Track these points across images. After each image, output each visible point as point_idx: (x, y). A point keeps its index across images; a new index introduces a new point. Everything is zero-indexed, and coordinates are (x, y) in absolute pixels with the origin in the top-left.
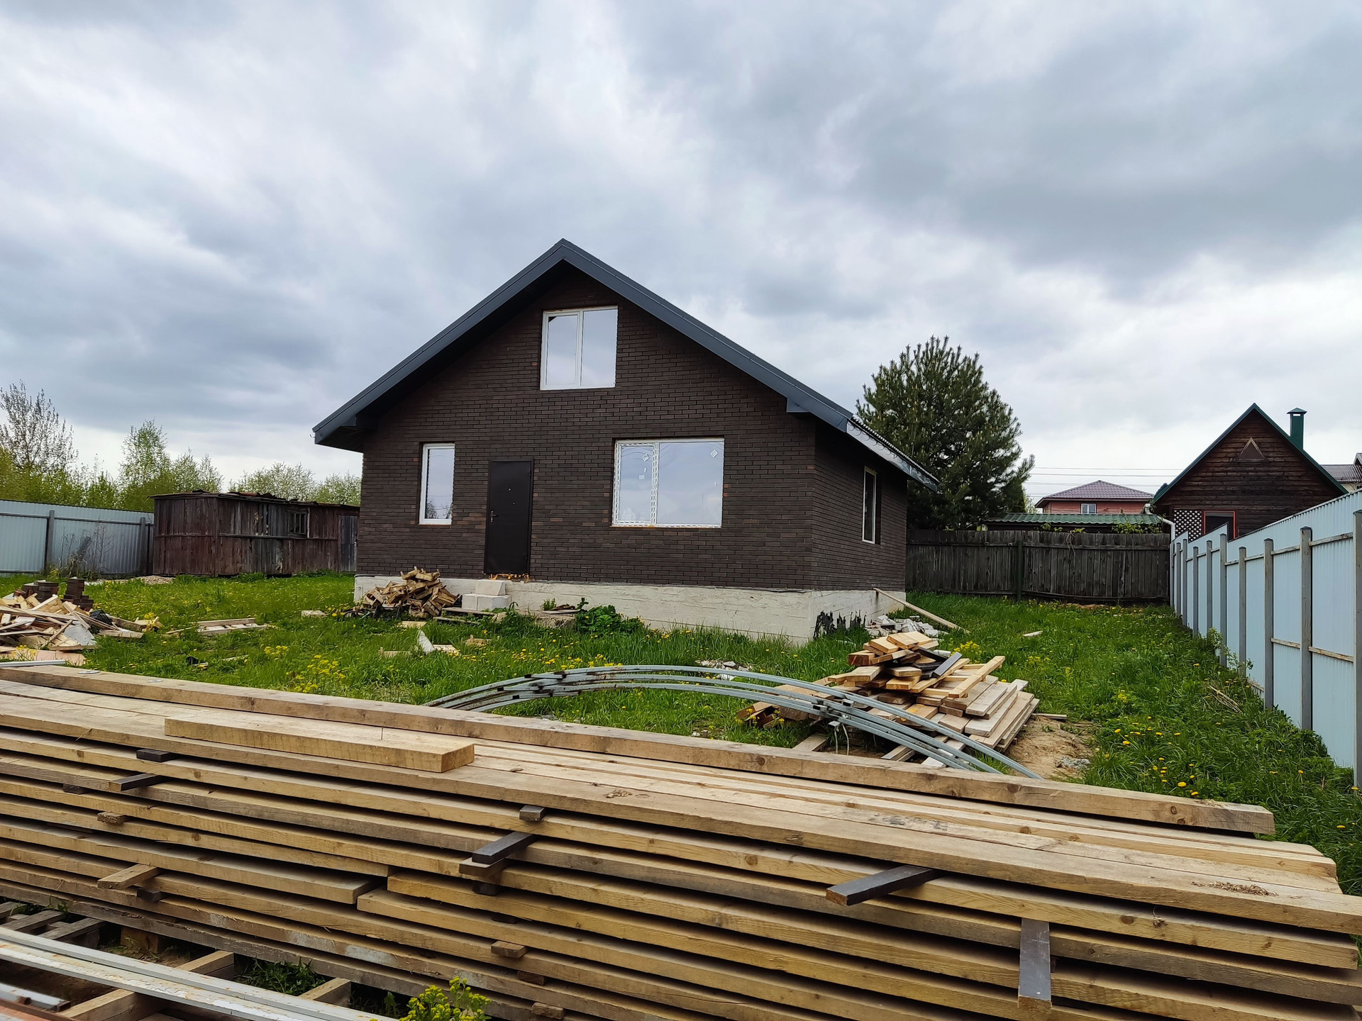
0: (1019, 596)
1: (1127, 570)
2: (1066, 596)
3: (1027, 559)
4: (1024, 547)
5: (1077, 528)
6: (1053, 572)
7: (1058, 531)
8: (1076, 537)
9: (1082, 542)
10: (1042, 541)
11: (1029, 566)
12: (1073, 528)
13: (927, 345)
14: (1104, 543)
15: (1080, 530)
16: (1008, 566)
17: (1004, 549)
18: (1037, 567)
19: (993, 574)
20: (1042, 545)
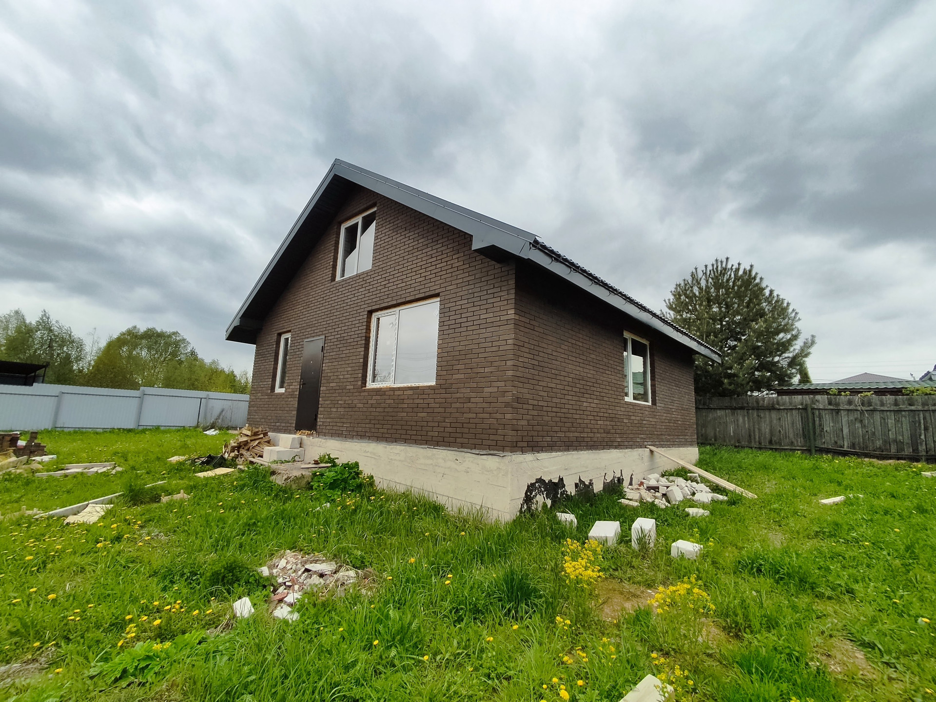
0: (813, 451)
1: (926, 429)
2: (861, 451)
3: (817, 419)
4: (813, 409)
5: (865, 392)
6: (846, 431)
7: (846, 395)
8: (866, 399)
9: (873, 404)
10: (830, 403)
11: (820, 425)
12: (861, 392)
13: (713, 265)
14: (896, 404)
15: (869, 394)
16: (799, 425)
17: (794, 412)
18: (828, 425)
19: (786, 431)
20: (831, 407)
